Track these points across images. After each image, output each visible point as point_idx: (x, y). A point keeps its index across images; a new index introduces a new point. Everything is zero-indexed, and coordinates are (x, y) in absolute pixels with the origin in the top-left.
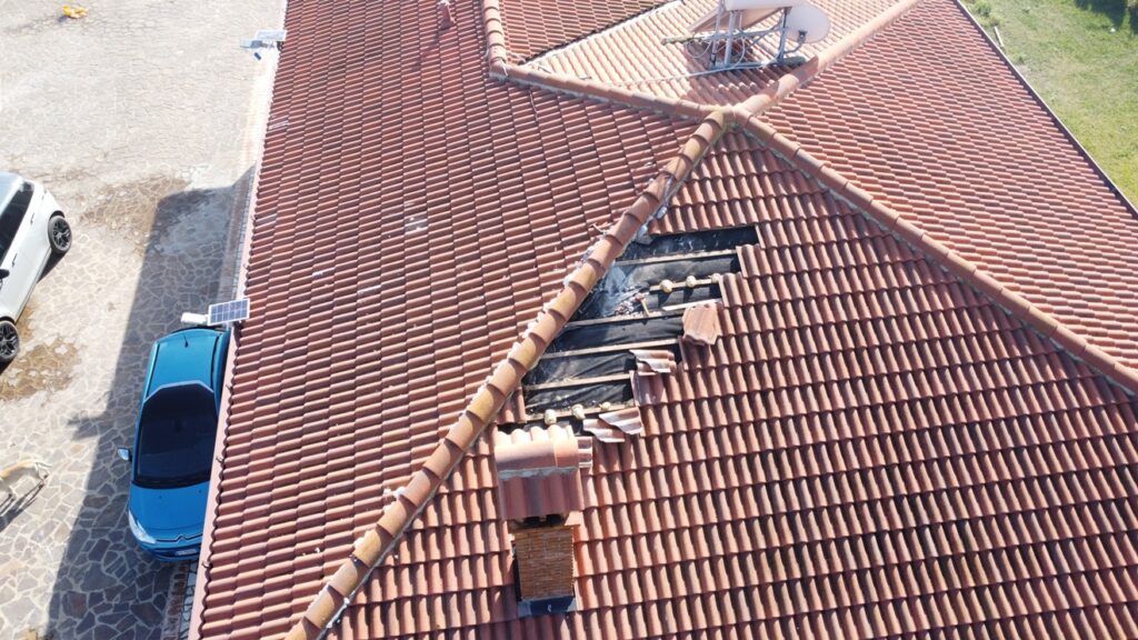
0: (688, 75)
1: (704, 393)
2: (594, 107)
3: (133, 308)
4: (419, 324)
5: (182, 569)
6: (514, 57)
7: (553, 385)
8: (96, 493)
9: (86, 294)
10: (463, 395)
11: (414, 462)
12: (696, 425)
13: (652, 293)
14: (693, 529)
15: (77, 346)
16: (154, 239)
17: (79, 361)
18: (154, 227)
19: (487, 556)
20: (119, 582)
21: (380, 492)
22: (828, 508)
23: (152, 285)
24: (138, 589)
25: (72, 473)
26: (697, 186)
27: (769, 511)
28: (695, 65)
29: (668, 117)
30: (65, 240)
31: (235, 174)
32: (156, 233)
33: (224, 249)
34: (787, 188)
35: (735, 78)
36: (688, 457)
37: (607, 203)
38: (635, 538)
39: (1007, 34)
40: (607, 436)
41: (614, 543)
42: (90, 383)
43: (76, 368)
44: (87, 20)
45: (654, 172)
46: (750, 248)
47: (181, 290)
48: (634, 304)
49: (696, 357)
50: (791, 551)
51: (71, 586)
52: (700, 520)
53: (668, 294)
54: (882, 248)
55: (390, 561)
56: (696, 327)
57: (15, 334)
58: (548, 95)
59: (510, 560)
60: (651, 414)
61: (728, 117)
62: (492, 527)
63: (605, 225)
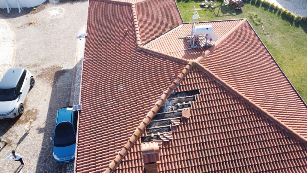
0: (184, 49)
1: (187, 130)
2: (162, 59)
3: (50, 100)
4: (122, 112)
5: (65, 165)
6: (143, 43)
7: (153, 128)
8: (44, 147)
9: (39, 97)
10: (133, 130)
11: (122, 145)
12: (185, 137)
13: (175, 106)
14: (184, 161)
15: (37, 110)
16: (55, 82)
17: (38, 114)
18: (54, 79)
19: (139, 167)
20: (51, 169)
21: (114, 152)
22: (214, 156)
23: (55, 94)
24: (55, 170)
25: (38, 142)
26: (186, 80)
27: (201, 156)
28: (186, 46)
29: (179, 62)
30: (34, 83)
31: (73, 65)
32: (55, 81)
33: (72, 85)
34: (207, 80)
35: (195, 51)
36: (183, 144)
37: (165, 84)
38: (171, 163)
39: (265, 27)
40: (165, 140)
41: (167, 164)
42: (41, 119)
43: (38, 116)
44: (36, 24)
45: (176, 77)
46: (198, 95)
47: (62, 95)
48: (171, 109)
49: (185, 121)
50: (206, 166)
51: (40, 170)
52: (185, 159)
53: (179, 106)
54: (228, 95)
55: (117, 168)
56: (185, 115)
57: (23, 107)
58: (151, 55)
59: (144, 168)
60: (175, 134)
61: (193, 63)
62: (140, 160)
63: (165, 90)
